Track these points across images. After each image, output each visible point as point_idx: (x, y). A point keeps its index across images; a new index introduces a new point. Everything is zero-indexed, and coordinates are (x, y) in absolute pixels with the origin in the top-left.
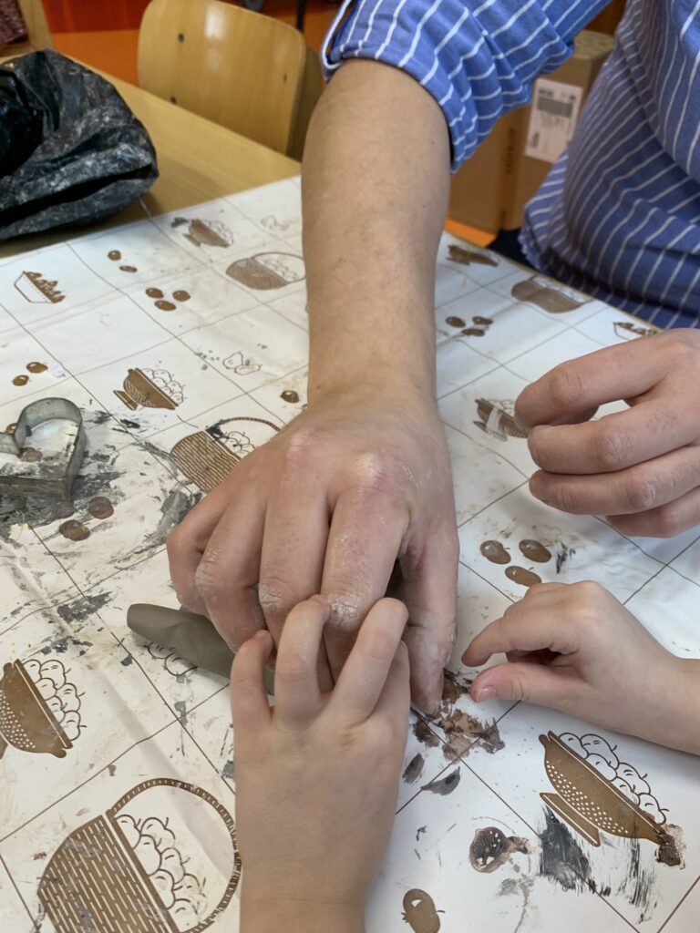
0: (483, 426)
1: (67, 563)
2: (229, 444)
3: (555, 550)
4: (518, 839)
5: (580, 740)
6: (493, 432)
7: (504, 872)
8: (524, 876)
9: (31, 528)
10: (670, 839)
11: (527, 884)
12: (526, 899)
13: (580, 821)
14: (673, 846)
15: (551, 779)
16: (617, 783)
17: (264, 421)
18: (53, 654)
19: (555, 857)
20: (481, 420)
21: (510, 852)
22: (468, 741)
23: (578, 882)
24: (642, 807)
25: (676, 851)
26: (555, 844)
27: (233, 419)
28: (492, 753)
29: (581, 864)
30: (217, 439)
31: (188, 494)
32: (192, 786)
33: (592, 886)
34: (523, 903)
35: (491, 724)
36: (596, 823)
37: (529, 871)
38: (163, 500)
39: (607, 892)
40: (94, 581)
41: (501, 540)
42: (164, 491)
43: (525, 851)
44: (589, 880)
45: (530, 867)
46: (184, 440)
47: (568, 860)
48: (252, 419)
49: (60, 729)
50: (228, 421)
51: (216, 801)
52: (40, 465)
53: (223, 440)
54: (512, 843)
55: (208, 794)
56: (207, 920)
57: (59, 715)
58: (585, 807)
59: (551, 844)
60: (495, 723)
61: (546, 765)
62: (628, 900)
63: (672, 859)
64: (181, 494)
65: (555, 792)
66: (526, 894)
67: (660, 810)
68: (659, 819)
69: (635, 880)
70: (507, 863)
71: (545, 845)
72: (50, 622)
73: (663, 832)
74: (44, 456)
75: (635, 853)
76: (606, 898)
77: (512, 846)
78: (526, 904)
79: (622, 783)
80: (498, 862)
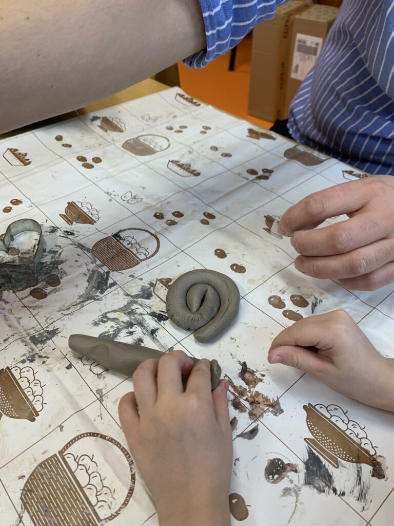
0: (269, 230)
1: (35, 312)
2: (125, 243)
3: (311, 301)
4: (292, 464)
5: (327, 408)
6: (275, 234)
7: (284, 483)
8: (295, 485)
9: (14, 292)
10: (379, 464)
11: (297, 490)
12: (297, 499)
13: (327, 454)
14: (380, 468)
15: (310, 430)
16: (348, 432)
17: (144, 230)
18: (28, 363)
19: (314, 475)
20: (267, 227)
21: (288, 472)
22: (263, 409)
23: (327, 489)
24: (363, 446)
25: (382, 470)
26: (313, 467)
27: (127, 229)
28: (276, 416)
29: (328, 478)
30: (118, 240)
31: (102, 272)
32: (107, 436)
33: (335, 491)
34: (295, 501)
35: (276, 399)
36: (336, 455)
37: (299, 483)
38: (88, 275)
39: (343, 494)
40: (50, 322)
41: (280, 295)
42: (88, 270)
43: (296, 471)
44: (333, 488)
45: (299, 480)
46: (99, 241)
47: (320, 476)
48: (138, 229)
49: (32, 405)
50: (124, 230)
51: (120, 444)
52: (19, 257)
53: (122, 241)
54: (288, 467)
55: (115, 441)
56: (116, 512)
57: (31, 398)
58: (330, 446)
59: (311, 467)
60: (278, 399)
61: (307, 422)
62: (355, 498)
63: (380, 475)
64: (99, 272)
65: (312, 437)
66: (297, 496)
67: (373, 447)
68: (372, 453)
69: (359, 487)
70: (286, 478)
71: (307, 468)
72: (26, 345)
73: (375, 460)
74: (21, 251)
75: (359, 472)
76: (343, 497)
77: (289, 468)
78: (297, 501)
79: (351, 432)
80: (280, 478)
